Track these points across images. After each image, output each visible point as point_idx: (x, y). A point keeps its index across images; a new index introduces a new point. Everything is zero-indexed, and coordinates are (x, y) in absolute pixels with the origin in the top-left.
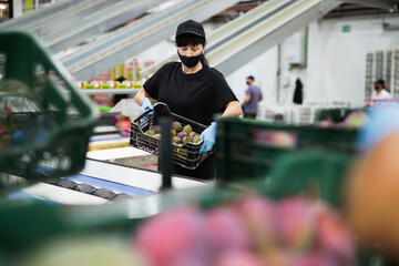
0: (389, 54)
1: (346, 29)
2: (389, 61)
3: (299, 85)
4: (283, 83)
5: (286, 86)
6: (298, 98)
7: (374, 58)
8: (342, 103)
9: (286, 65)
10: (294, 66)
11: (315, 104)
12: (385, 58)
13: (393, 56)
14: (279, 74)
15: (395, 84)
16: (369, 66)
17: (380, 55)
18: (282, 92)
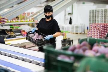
0: (96, 11)
1: (83, 3)
2: (96, 13)
3: (71, 19)
4: (66, 18)
5: (67, 19)
6: (70, 23)
7: (92, 12)
8: (83, 24)
9: (67, 14)
10: (69, 14)
11: (75, 24)
12: (94, 12)
13: (97, 11)
14: (65, 16)
15: (97, 19)
16: (90, 14)
17: (93, 11)
18: (66, 21)
